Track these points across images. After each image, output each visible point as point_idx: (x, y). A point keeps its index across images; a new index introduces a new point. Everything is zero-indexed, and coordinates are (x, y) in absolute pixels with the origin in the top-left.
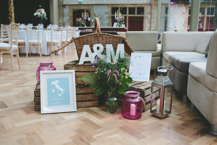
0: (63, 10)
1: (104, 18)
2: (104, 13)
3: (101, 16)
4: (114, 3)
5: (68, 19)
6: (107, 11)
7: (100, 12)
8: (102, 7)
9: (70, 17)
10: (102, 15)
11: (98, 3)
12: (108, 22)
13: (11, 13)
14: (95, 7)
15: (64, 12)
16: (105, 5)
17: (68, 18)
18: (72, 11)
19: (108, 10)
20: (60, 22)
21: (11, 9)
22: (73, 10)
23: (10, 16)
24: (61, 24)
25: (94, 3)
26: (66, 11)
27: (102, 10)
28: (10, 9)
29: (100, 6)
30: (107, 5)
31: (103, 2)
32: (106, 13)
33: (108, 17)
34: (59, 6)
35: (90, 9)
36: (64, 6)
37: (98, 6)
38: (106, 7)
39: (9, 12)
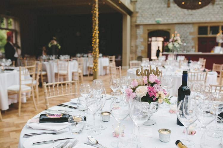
0: (136, 31)
1: (188, 40)
2: (188, 34)
3: (184, 37)
4: (202, 20)
5: (142, 42)
6: (192, 31)
7: (184, 33)
8: (186, 26)
9: (144, 39)
10: (186, 36)
11: (180, 21)
12: (193, 44)
13: (95, 39)
14: (177, 27)
15: (138, 34)
16: (189, 24)
17: (142, 40)
18: (147, 32)
19: (194, 30)
20: (132, 45)
21: (96, 33)
22: (148, 30)
23: (93, 43)
24: (132, 47)
25: (175, 21)
26: (140, 32)
27: (186, 31)
28: (94, 34)
29: (183, 25)
30: (193, 24)
31: (188, 20)
32: (191, 33)
33: (193, 39)
34: (131, 26)
35: (170, 30)
36: (138, 26)
37: (181, 26)
38: (191, 26)
39: (92, 37)
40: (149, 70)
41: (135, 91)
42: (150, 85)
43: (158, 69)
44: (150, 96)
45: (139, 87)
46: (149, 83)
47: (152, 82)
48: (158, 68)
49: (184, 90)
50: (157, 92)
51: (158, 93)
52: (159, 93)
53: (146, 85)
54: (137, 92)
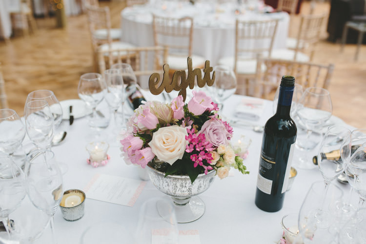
40: (187, 71)
41: (149, 144)
42: (192, 122)
43: (211, 66)
44: (195, 166)
45: (160, 129)
46: (188, 115)
47: (197, 111)
48: (209, 64)
49: (280, 129)
50: (215, 148)
51: (216, 151)
52: (221, 150)
53: (180, 123)
54: (157, 147)
